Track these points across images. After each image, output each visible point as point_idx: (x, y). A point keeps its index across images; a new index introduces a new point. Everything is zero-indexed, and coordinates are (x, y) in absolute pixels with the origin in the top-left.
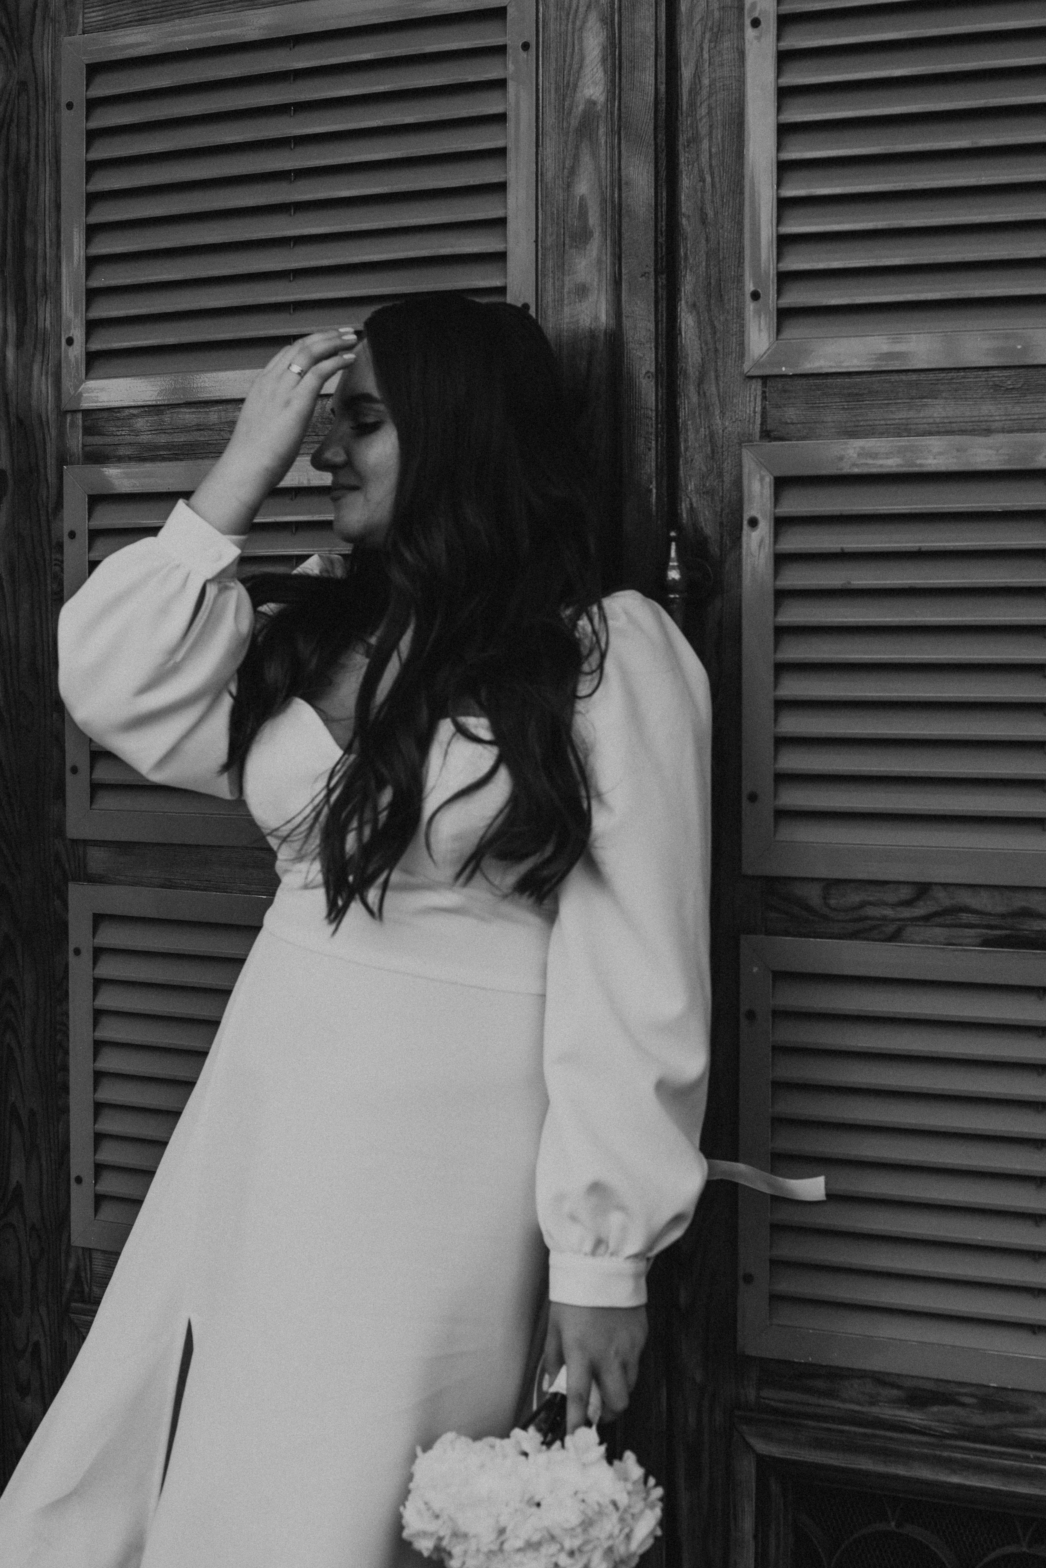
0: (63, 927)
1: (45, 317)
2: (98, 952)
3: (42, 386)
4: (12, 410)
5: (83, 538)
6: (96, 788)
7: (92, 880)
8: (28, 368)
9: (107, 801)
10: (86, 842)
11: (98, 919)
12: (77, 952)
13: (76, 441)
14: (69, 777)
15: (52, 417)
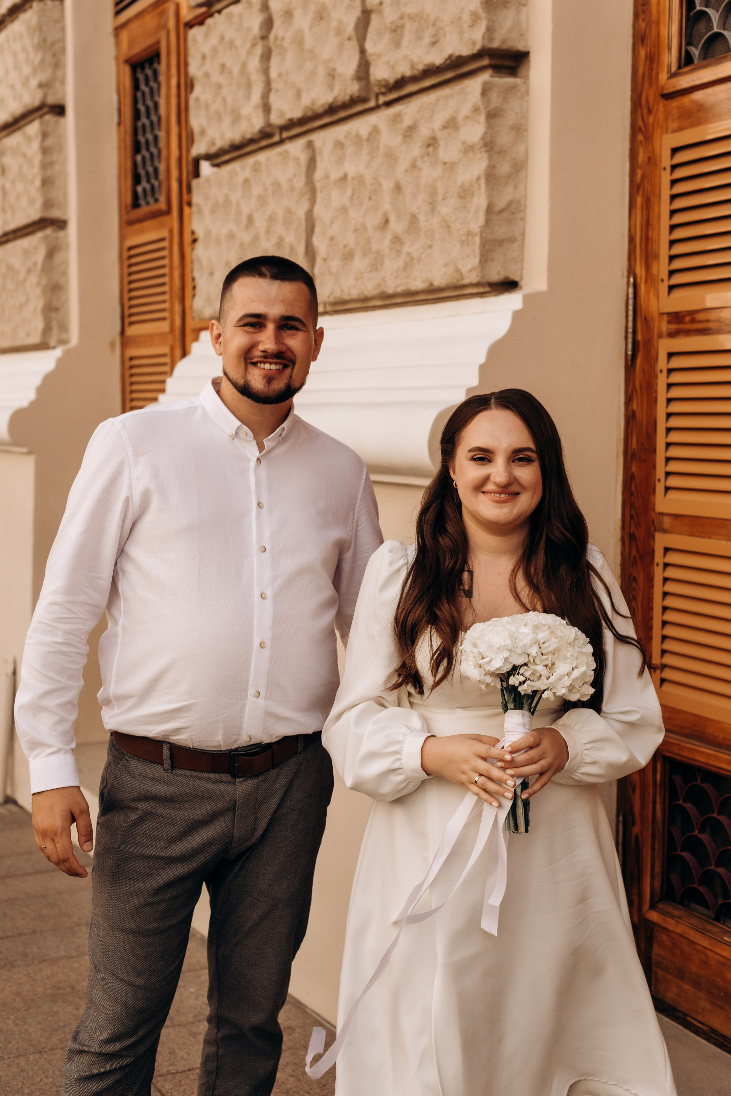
0: (652, 553)
1: (654, 270)
2: (666, 565)
3: (653, 300)
4: (643, 313)
5: (665, 372)
6: (667, 489)
7: (664, 531)
8: (648, 293)
9: (672, 495)
10: (662, 514)
11: (667, 550)
12: (658, 565)
13: (665, 327)
14: (657, 484)
15: (656, 315)
